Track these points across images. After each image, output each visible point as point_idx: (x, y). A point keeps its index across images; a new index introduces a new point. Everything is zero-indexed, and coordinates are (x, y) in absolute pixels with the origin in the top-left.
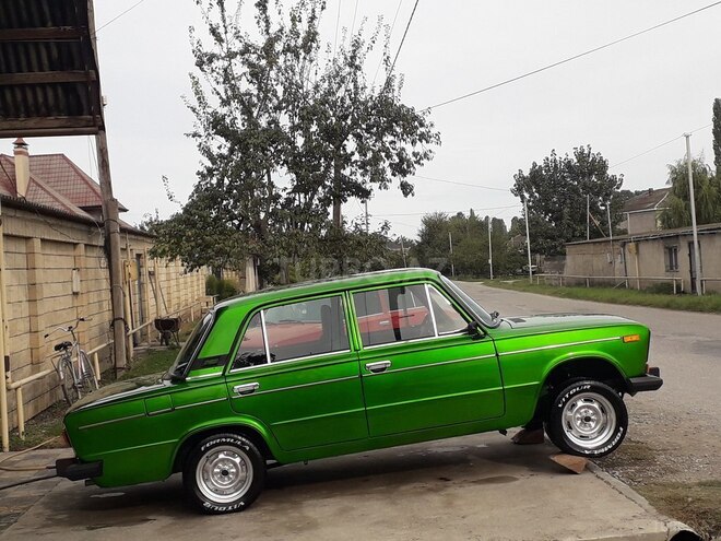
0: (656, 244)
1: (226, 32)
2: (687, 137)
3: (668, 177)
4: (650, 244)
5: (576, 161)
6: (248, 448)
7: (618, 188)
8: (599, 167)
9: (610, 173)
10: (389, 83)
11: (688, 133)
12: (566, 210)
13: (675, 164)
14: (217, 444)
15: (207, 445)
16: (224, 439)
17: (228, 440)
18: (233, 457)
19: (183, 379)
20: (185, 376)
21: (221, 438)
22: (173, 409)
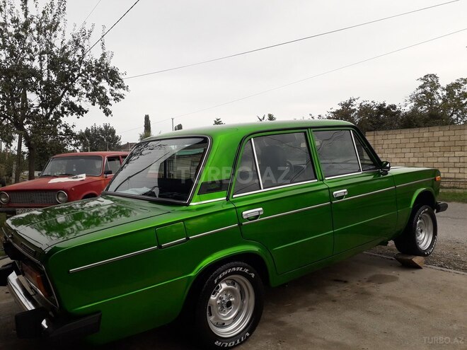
1: (5, 6)
3: (139, 138)
5: (104, 128)
6: (253, 275)
7: (119, 141)
8: (113, 132)
9: (116, 134)
10: (104, 55)
14: (228, 275)
15: (220, 276)
16: (234, 269)
17: (238, 268)
18: (234, 284)
19: (187, 205)
20: (190, 201)
21: (231, 268)
22: (187, 239)
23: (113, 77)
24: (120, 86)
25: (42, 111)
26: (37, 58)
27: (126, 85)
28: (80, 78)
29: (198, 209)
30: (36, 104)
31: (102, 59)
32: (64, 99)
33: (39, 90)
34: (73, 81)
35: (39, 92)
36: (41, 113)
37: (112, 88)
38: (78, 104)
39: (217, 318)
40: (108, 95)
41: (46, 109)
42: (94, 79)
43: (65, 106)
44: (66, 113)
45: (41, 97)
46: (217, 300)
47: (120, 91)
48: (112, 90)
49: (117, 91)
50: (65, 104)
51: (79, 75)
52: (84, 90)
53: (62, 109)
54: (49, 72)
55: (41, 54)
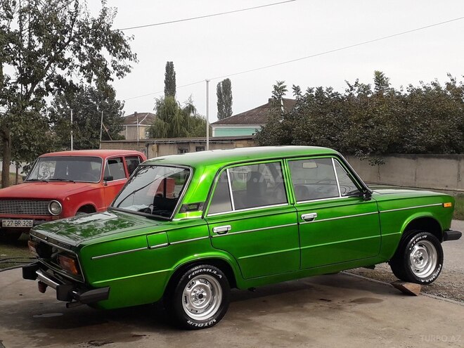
0: (172, 147)
2: (207, 82)
4: (168, 146)
5: (96, 88)
6: (221, 277)
7: (121, 109)
10: (104, 12)
11: (208, 79)
12: (88, 120)
13: (159, 98)
14: (199, 273)
15: (193, 274)
16: (205, 270)
17: (208, 270)
18: (206, 283)
19: (171, 220)
20: (173, 217)
21: (203, 269)
22: (169, 244)
23: (116, 42)
24: (125, 55)
25: (21, 89)
26: (16, 16)
27: (133, 53)
28: (71, 43)
29: (179, 224)
30: (14, 79)
31: (102, 18)
32: (49, 72)
33: (17, 59)
34: (62, 47)
35: (18, 62)
36: (19, 91)
37: (114, 58)
38: (68, 79)
39: (190, 306)
40: (110, 67)
41: (26, 85)
42: (91, 45)
43: (51, 80)
44: (51, 90)
45: (19, 68)
46: (191, 292)
47: (125, 62)
48: (114, 62)
49: (121, 63)
50: (51, 78)
51: (71, 39)
52: (77, 62)
53: (47, 84)
54: (30, 35)
55: (22, 12)
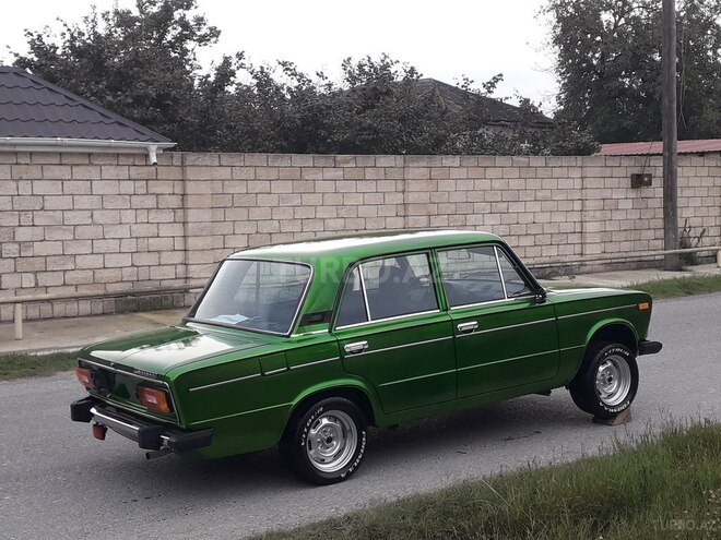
19: (288, 336)
20: (291, 332)
22: (289, 369)
